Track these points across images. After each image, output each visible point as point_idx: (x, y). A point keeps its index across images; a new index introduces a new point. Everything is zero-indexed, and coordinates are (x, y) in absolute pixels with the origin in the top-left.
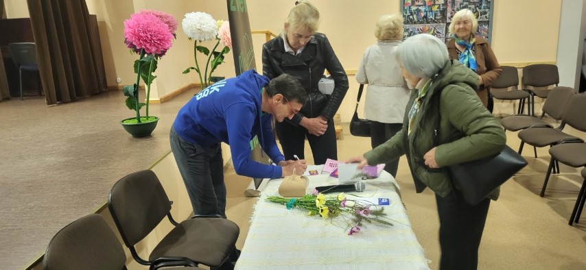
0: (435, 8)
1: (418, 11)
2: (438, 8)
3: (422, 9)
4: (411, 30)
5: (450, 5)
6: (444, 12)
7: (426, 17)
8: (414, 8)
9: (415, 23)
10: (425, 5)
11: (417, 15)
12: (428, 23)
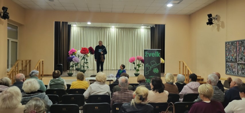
0: (234, 57)
1: (230, 58)
2: (235, 57)
3: (230, 57)
4: (228, 65)
5: (238, 56)
6: (236, 59)
7: (231, 60)
8: (229, 57)
9: (229, 62)
10: (231, 56)
11: (229, 59)
12: (232, 62)
